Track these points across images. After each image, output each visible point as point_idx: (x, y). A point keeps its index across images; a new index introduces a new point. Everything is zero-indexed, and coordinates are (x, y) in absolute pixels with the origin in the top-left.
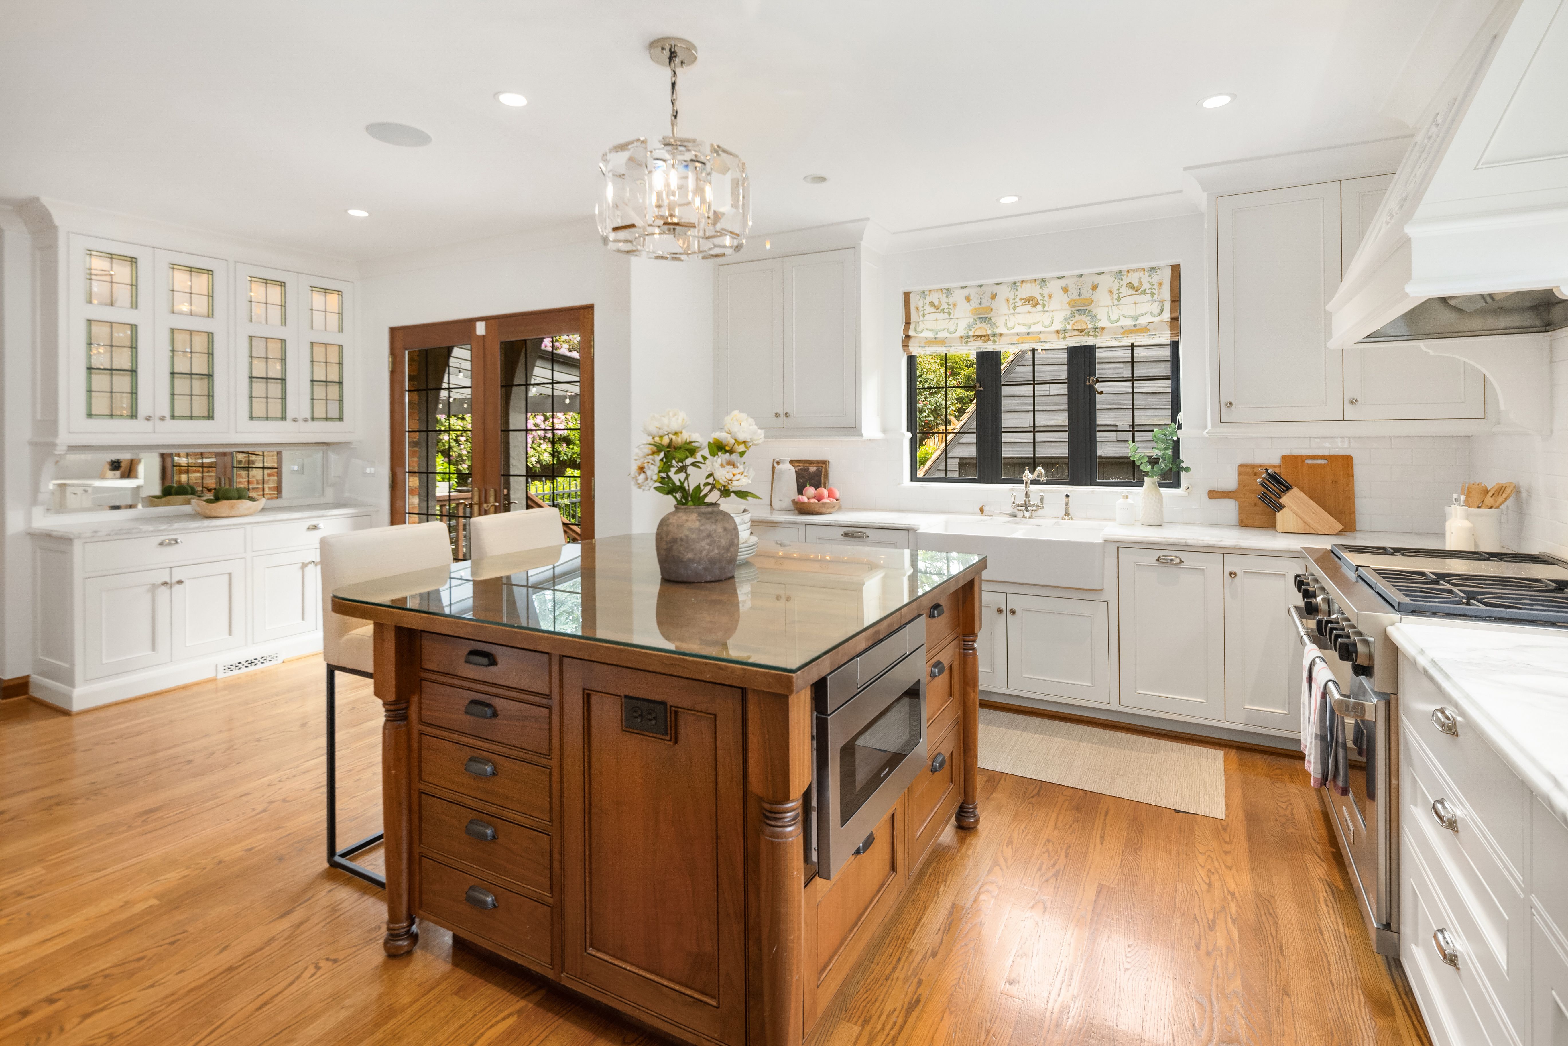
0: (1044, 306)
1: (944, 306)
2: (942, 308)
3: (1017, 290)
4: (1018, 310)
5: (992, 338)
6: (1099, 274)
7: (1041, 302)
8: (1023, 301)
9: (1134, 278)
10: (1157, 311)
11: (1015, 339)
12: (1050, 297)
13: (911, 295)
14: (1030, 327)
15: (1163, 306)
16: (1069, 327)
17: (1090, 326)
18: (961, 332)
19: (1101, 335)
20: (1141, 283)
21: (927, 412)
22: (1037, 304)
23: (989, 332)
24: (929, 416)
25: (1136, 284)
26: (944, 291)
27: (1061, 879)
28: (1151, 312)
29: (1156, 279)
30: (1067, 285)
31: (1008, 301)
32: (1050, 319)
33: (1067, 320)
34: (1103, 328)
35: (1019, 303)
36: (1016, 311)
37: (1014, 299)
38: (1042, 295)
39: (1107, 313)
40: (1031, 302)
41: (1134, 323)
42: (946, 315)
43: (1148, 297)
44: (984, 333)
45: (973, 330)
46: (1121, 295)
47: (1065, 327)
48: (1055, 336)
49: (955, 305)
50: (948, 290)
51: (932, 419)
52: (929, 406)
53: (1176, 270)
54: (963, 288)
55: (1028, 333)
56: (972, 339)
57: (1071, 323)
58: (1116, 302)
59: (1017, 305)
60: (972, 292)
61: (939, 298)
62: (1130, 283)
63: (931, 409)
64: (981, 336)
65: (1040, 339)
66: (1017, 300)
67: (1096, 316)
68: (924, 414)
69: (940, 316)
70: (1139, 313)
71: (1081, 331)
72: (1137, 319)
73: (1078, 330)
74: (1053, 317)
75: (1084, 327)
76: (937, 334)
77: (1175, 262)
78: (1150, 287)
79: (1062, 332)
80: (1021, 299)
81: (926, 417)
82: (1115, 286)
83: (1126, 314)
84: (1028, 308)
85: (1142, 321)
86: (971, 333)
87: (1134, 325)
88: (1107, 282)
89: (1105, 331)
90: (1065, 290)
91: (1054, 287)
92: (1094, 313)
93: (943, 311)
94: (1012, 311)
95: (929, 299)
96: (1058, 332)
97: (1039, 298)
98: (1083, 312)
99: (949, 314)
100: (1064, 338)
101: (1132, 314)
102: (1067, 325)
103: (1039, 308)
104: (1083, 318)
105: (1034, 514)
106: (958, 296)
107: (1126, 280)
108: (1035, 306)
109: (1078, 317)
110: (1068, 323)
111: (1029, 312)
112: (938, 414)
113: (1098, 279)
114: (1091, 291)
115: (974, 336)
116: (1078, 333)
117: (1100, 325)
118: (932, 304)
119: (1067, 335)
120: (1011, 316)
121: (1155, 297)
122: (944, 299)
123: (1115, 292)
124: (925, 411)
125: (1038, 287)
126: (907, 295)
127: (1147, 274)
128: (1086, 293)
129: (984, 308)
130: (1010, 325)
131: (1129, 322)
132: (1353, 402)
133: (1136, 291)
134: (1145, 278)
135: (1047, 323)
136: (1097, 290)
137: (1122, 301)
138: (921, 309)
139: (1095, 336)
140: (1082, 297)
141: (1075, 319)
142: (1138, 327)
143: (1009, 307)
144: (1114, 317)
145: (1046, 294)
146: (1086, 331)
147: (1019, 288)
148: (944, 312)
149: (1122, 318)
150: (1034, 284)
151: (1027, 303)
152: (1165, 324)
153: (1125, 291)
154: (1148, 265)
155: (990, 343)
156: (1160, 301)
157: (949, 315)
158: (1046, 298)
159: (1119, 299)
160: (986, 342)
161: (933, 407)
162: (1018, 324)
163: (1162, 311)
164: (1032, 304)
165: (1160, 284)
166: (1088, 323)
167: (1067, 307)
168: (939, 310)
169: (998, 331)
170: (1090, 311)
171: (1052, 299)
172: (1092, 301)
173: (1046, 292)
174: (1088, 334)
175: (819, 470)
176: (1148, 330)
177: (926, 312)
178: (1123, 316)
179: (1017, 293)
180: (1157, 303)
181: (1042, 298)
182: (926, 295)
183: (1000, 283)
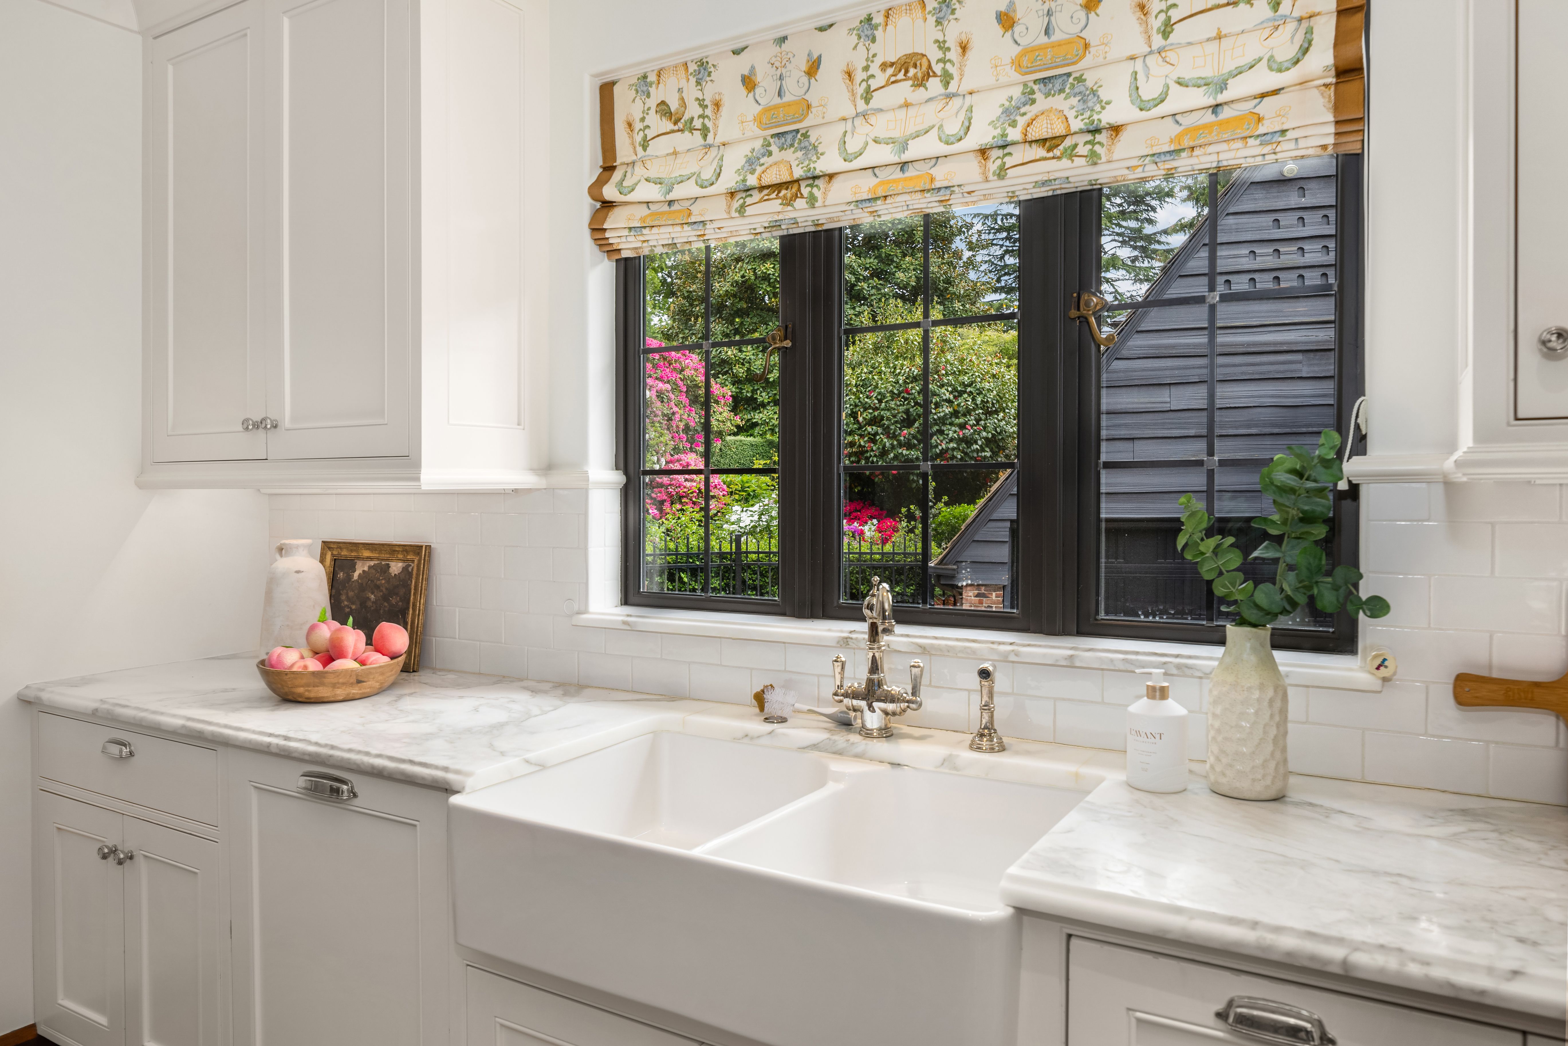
0: (947, 79)
1: (693, 110)
2: (686, 117)
3: (874, 40)
4: (877, 100)
5: (805, 191)
7: (938, 68)
8: (890, 71)
10: (1289, 52)
11: (872, 186)
12: (964, 48)
13: (617, 89)
14: (904, 147)
15: (1308, 32)
16: (1014, 134)
17: (1077, 125)
18: (729, 180)
19: (1113, 150)
22: (929, 73)
23: (798, 173)
26: (694, 68)
28: (1271, 59)
30: (1011, 4)
31: (849, 75)
32: (962, 116)
33: (1011, 113)
34: (1116, 129)
35: (881, 78)
36: (873, 104)
37: (866, 68)
38: (942, 45)
39: (1127, 79)
40: (912, 72)
41: (1211, 101)
42: (696, 138)
44: (786, 178)
45: (759, 170)
46: (1175, 15)
47: (1004, 135)
48: (979, 166)
49: (717, 105)
50: (703, 63)
54: (738, 52)
55: (903, 166)
56: (756, 196)
57: (1022, 121)
58: (1158, 41)
59: (874, 84)
60: (761, 62)
61: (680, 90)
64: (778, 187)
65: (939, 180)
66: (875, 69)
67: (1094, 92)
69: (685, 141)
70: (1230, 66)
71: (1049, 143)
72: (1223, 86)
73: (1042, 142)
74: (970, 109)
75: (1059, 129)
76: (670, 191)
79: (996, 153)
83: (1187, 75)
84: (904, 90)
85: (1242, 89)
86: (752, 181)
87: (1216, 108)
89: (1125, 135)
90: (1007, 21)
91: (975, 17)
92: (1089, 83)
93: (689, 126)
94: (861, 106)
95: (657, 95)
96: (983, 152)
97: (934, 55)
98: (1058, 85)
99: (705, 131)
100: (1006, 170)
101: (1208, 72)
102: (1011, 130)
103: (934, 85)
104: (1058, 102)
105: (896, 724)
106: (726, 76)
108: (920, 83)
109: (1042, 102)
110: (1013, 124)
111: (907, 103)
114: (1082, 14)
115: (762, 188)
116: (1041, 152)
117: (1107, 117)
118: (663, 109)
119: (1012, 161)
120: (859, 121)
122: (692, 92)
123: (1156, 6)
125: (932, 21)
126: (606, 91)
128: (1068, 23)
129: (788, 104)
130: (853, 146)
131: (1199, 101)
135: (953, 128)
136: (1101, 9)
137: (1179, 33)
138: (638, 126)
139: (1097, 156)
140: (1057, 36)
141: (1032, 111)
142: (1227, 113)
143: (853, 94)
144: (1149, 92)
145: (951, 43)
146: (1068, 142)
147: (879, 33)
148: (690, 129)
149: (1174, 88)
150: (917, 14)
151: (901, 76)
152: (1317, 90)
155: (800, 203)
156: (1300, 20)
157: (705, 137)
158: (953, 55)
159: (1167, 30)
160: (788, 202)
162: (876, 140)
163: (1305, 51)
164: (915, 77)
166: (1071, 114)
167: (1012, 74)
168: (680, 125)
169: (822, 166)
170: (1080, 80)
171: (970, 54)
172: (1087, 46)
174: (1074, 153)
175: (411, 574)
176: (1260, 119)
177: (650, 134)
178: (1179, 83)
179: (874, 48)
180: (1291, 26)
181: (940, 55)
182: (651, 84)
183: (831, 26)
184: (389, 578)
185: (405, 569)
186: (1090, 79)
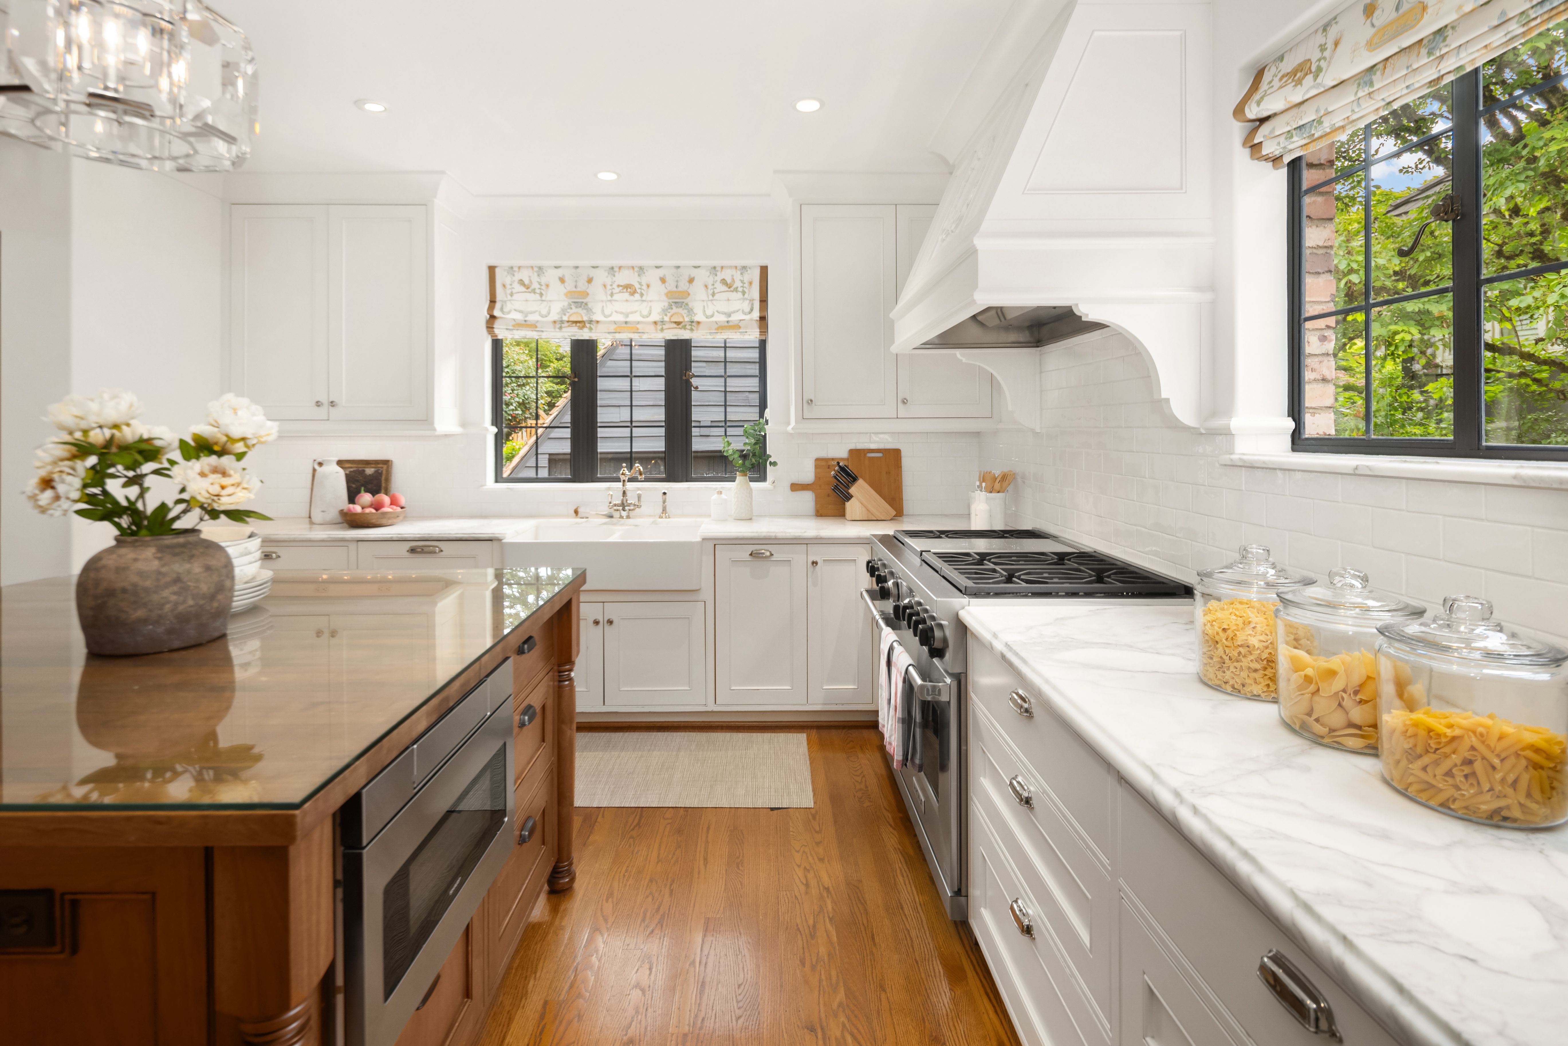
0: (642, 295)
1: (535, 286)
2: (532, 287)
3: (614, 276)
4: (615, 297)
5: (588, 325)
6: (695, 267)
7: (639, 291)
8: (621, 288)
9: (727, 275)
10: (747, 309)
11: (612, 328)
12: (648, 286)
13: (497, 271)
14: (627, 316)
15: (752, 304)
16: (666, 319)
17: (687, 319)
18: (554, 316)
19: (697, 329)
20: (733, 280)
21: (514, 405)
22: (635, 292)
23: (585, 318)
24: (516, 410)
25: (729, 281)
26: (536, 269)
27: (667, 925)
28: (742, 310)
29: (746, 278)
30: (665, 275)
31: (604, 286)
32: (648, 309)
33: (665, 311)
34: (699, 323)
35: (617, 290)
37: (611, 285)
38: (640, 284)
39: (702, 307)
40: (629, 290)
41: (727, 320)
42: (537, 297)
43: (740, 295)
44: (580, 319)
45: (568, 314)
46: (716, 291)
47: (663, 318)
48: (652, 327)
49: (547, 286)
50: (540, 268)
51: (520, 412)
52: (517, 399)
53: (764, 270)
54: (556, 267)
55: (626, 323)
56: (566, 324)
57: (669, 315)
58: (711, 297)
59: (614, 291)
60: (568, 274)
61: (530, 277)
62: (724, 279)
63: (518, 402)
64: (576, 322)
65: (638, 329)
66: (615, 286)
67: (692, 310)
68: (511, 407)
69: (531, 296)
70: (731, 310)
71: (678, 324)
72: (729, 316)
73: (675, 322)
74: (651, 307)
75: (681, 320)
76: (526, 316)
77: (764, 264)
78: (742, 285)
79: (659, 324)
80: (619, 286)
81: (513, 410)
82: (710, 281)
83: (720, 310)
84: (626, 295)
85: (735, 318)
86: (565, 318)
87: (728, 322)
88: (702, 276)
89: (701, 325)
90: (663, 280)
91: (652, 276)
92: (690, 306)
93: (534, 291)
94: (609, 298)
95: (518, 276)
96: (655, 323)
97: (637, 286)
98: (680, 305)
99: (541, 295)
100: (662, 330)
101: (726, 310)
102: (665, 317)
103: (637, 296)
104: (680, 310)
105: (632, 514)
106: (551, 276)
107: (721, 276)
108: (633, 293)
109: (675, 310)
110: (666, 315)
111: (627, 301)
112: (526, 408)
113: (694, 273)
114: (688, 284)
115: (568, 322)
116: (675, 326)
117: (696, 319)
118: (521, 282)
119: (664, 327)
120: (608, 303)
121: (746, 296)
122: (535, 278)
123: (710, 287)
124: (512, 404)
125: (636, 274)
126: (492, 270)
127: (739, 272)
128: (683, 286)
129: (579, 292)
130: (607, 312)
131: (722, 318)
132: (904, 402)
133: (729, 288)
134: (738, 276)
135: (645, 313)
136: (694, 283)
137: (717, 296)
138: (508, 286)
139: (692, 330)
140: (680, 289)
141: (672, 312)
142: (731, 324)
143: (606, 293)
144: (709, 313)
145: (644, 283)
146: (683, 324)
147: (616, 274)
148: (535, 293)
149: (716, 313)
150: (631, 271)
151: (625, 290)
152: (754, 322)
153: (720, 287)
154: (740, 263)
155: (585, 330)
156: (750, 300)
157: (541, 297)
158: (644, 287)
159: (713, 294)
160: (581, 328)
161: (521, 401)
162: (616, 312)
163: (752, 310)
164: (630, 292)
165: (751, 283)
166: (685, 316)
167: (664, 298)
168: (529, 290)
169: (595, 318)
170: (687, 304)
171: (650, 288)
172: (689, 294)
173: (644, 281)
174: (684, 328)
175: (381, 474)
176: (740, 327)
177: (514, 291)
178: (717, 312)
179: (614, 279)
180: (748, 301)
181: (639, 286)
182: (515, 271)
183: (597, 267)
184: (365, 476)
185: (376, 472)
186: (690, 305)
